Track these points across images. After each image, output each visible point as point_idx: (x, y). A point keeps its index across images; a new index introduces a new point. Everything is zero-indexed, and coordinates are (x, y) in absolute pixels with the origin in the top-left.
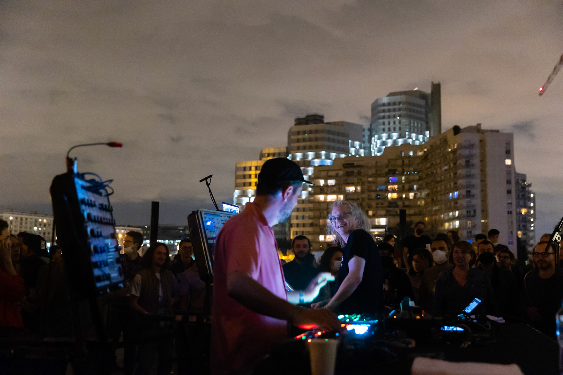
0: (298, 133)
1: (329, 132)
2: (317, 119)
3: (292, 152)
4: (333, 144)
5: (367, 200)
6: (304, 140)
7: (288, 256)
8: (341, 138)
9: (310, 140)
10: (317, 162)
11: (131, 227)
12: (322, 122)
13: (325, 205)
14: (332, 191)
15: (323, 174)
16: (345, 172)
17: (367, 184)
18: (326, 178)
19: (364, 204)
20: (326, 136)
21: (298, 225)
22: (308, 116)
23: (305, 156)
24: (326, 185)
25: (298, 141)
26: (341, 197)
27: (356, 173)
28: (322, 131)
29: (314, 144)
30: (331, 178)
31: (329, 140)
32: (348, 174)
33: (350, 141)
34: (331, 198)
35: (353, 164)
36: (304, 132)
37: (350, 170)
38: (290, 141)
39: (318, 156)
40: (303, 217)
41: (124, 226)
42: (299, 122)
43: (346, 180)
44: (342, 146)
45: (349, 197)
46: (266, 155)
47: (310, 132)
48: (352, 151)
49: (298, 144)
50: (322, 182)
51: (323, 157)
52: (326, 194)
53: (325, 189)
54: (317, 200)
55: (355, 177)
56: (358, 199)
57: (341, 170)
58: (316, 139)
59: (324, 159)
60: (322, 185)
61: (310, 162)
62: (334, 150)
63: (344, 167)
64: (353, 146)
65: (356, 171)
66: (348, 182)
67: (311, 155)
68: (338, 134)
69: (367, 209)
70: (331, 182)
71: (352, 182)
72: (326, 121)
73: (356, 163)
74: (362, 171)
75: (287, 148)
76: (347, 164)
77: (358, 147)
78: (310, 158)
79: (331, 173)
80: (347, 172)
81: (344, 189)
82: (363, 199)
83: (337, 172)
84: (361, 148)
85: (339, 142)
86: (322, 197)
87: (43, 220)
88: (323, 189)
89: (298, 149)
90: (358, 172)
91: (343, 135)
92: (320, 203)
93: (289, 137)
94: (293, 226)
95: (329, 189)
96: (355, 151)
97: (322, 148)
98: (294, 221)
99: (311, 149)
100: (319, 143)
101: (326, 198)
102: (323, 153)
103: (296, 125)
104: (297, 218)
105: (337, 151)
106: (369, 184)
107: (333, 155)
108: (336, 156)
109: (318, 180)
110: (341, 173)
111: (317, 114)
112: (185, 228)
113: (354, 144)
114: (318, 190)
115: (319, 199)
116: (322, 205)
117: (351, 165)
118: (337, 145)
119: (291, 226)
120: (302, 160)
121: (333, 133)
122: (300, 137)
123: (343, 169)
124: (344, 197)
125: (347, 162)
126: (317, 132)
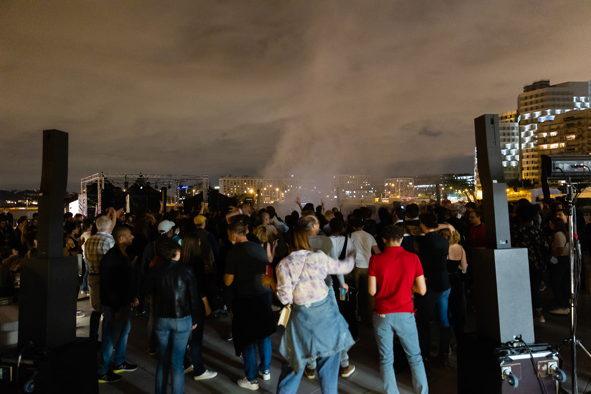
0: (526, 98)
1: (553, 93)
2: (544, 84)
3: (521, 113)
4: (557, 103)
5: (587, 145)
6: (531, 103)
7: (519, 192)
8: (565, 97)
9: (537, 102)
10: (543, 119)
11: (406, 177)
12: (549, 86)
13: (549, 151)
14: (555, 140)
15: (546, 128)
16: (566, 124)
17: (587, 132)
18: (549, 131)
19: (585, 148)
20: (551, 96)
21: (528, 169)
22: (535, 83)
23: (532, 115)
24: (549, 137)
25: (526, 104)
26: (563, 144)
27: (576, 124)
28: (547, 94)
29: (540, 104)
30: (553, 130)
31: (554, 99)
32: (569, 126)
33: (575, 98)
34: (554, 146)
35: (573, 117)
36: (531, 97)
37: (571, 122)
38: (519, 105)
39: (544, 114)
40: (533, 162)
41: (401, 177)
42: (527, 89)
43: (567, 131)
44: (567, 103)
45: (570, 144)
46: (509, 117)
47: (537, 96)
48: (578, 105)
49: (526, 107)
50: (545, 135)
51: (549, 114)
52: (550, 143)
53: (548, 139)
54: (541, 149)
55: (576, 127)
56: (579, 145)
57: (562, 123)
58: (542, 101)
59: (549, 115)
60: (545, 137)
61: (537, 119)
62: (559, 107)
63: (565, 121)
64: (578, 101)
65: (576, 122)
66: (569, 132)
67: (537, 114)
68: (563, 94)
69: (587, 152)
70: (553, 134)
71: (573, 131)
72: (551, 84)
73: (575, 116)
74: (582, 121)
75: (517, 111)
76: (568, 118)
77: (583, 101)
78: (537, 116)
79: (553, 127)
80: (567, 124)
81: (565, 137)
82: (583, 145)
83: (558, 125)
84: (586, 100)
85: (563, 100)
86: (545, 146)
87: (352, 177)
88: (546, 140)
89: (526, 111)
90: (578, 123)
91: (568, 93)
92: (544, 150)
93: (518, 102)
94: (524, 169)
95: (551, 139)
96: (581, 105)
97: (548, 107)
98: (525, 166)
99: (537, 109)
100: (544, 103)
101: (548, 147)
102: (549, 111)
103: (524, 92)
104: (527, 163)
105: (563, 107)
106: (589, 132)
107: (558, 111)
108: (561, 111)
109: (542, 133)
110: (562, 125)
111: (543, 80)
112: (443, 176)
113: (579, 99)
114: (542, 141)
115: (543, 148)
116: (545, 152)
117: (572, 118)
118: (562, 103)
119: (522, 169)
120: (531, 118)
121: (558, 94)
122: (528, 101)
123: (563, 122)
124: (565, 144)
125: (569, 116)
126: (542, 95)
